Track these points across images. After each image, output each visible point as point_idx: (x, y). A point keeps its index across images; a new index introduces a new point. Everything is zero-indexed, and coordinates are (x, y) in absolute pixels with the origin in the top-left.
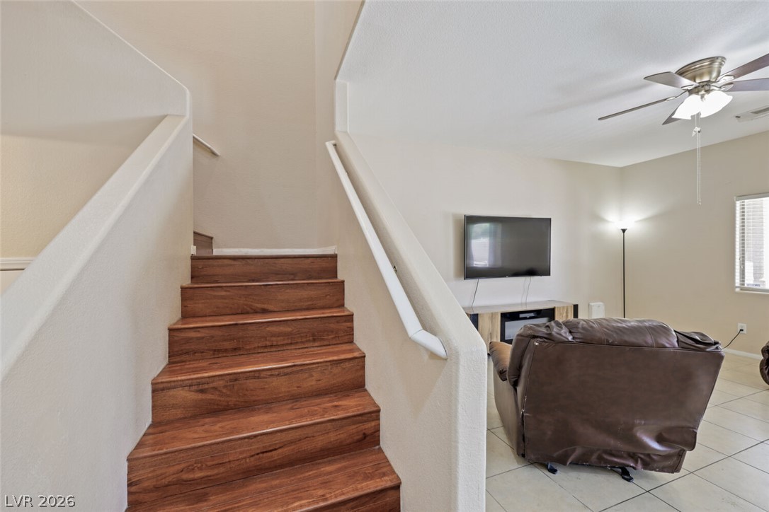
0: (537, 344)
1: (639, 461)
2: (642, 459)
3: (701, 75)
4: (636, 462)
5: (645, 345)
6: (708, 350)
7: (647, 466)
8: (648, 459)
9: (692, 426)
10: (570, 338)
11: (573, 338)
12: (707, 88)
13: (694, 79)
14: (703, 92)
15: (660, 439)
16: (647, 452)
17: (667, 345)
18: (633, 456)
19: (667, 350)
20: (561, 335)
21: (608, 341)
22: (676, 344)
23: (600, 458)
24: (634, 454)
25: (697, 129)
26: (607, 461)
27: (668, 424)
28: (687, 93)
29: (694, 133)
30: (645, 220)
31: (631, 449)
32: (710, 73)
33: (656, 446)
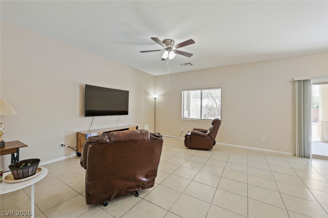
0: (91, 146)
1: (140, 187)
2: (141, 186)
3: (169, 45)
4: (139, 188)
5: (138, 140)
6: (159, 139)
7: (143, 188)
8: (143, 185)
9: (155, 168)
10: (108, 141)
11: (110, 141)
12: (170, 49)
13: (167, 45)
14: (169, 51)
15: (146, 177)
16: (143, 183)
17: (146, 139)
18: (138, 186)
19: (146, 141)
20: (103, 140)
21: (124, 140)
22: (149, 138)
23: (126, 192)
24: (138, 185)
25: (168, 63)
26: (128, 192)
27: (149, 170)
28: (165, 50)
29: (167, 64)
30: (162, 95)
31: (137, 184)
32: (171, 45)
33: (145, 179)
